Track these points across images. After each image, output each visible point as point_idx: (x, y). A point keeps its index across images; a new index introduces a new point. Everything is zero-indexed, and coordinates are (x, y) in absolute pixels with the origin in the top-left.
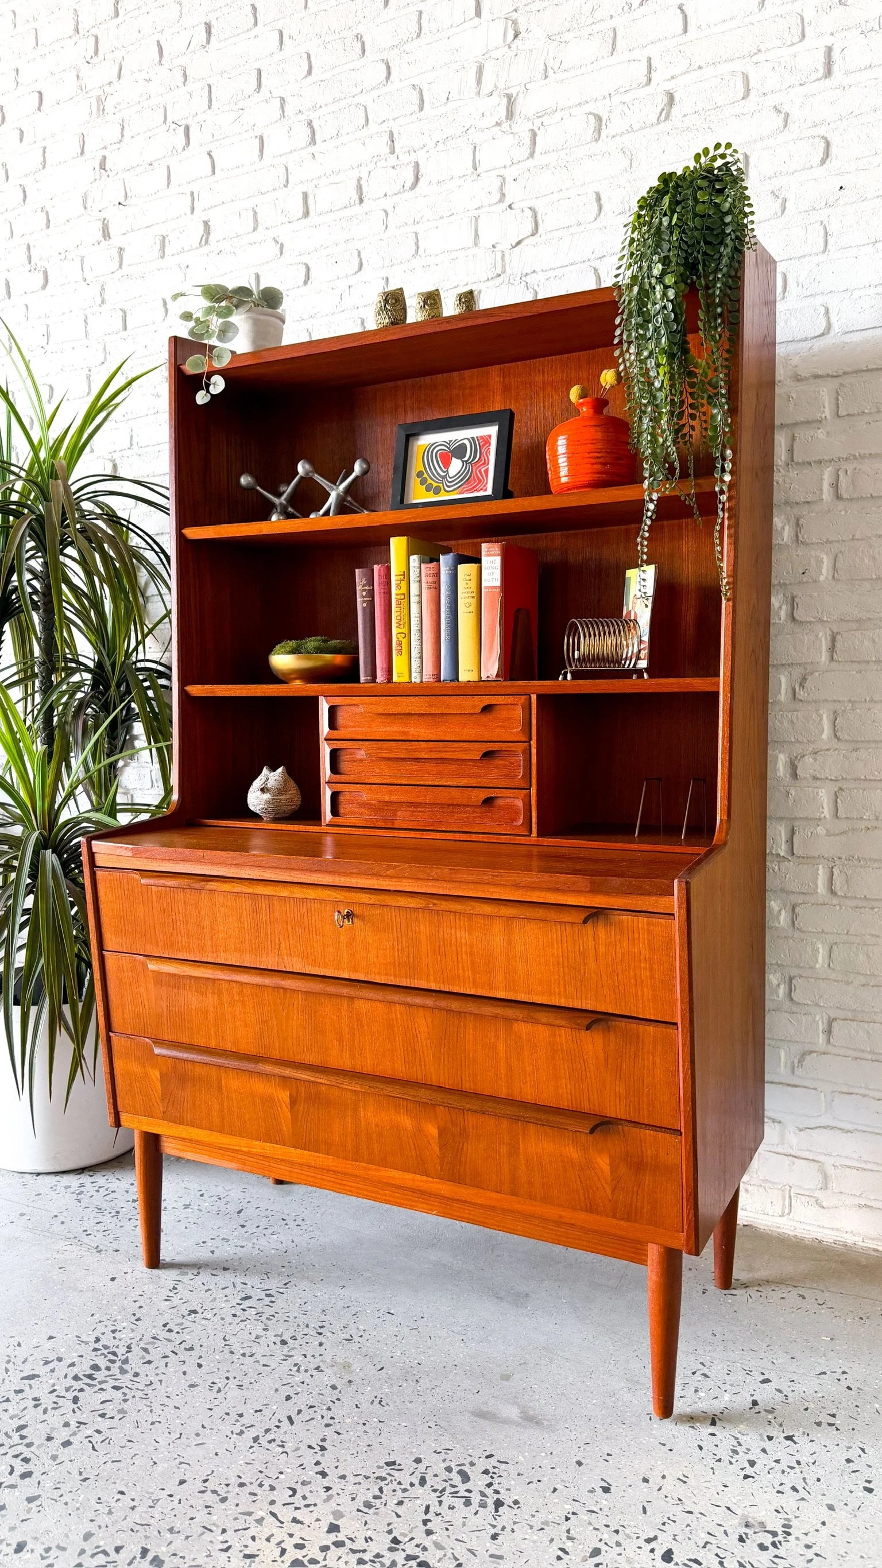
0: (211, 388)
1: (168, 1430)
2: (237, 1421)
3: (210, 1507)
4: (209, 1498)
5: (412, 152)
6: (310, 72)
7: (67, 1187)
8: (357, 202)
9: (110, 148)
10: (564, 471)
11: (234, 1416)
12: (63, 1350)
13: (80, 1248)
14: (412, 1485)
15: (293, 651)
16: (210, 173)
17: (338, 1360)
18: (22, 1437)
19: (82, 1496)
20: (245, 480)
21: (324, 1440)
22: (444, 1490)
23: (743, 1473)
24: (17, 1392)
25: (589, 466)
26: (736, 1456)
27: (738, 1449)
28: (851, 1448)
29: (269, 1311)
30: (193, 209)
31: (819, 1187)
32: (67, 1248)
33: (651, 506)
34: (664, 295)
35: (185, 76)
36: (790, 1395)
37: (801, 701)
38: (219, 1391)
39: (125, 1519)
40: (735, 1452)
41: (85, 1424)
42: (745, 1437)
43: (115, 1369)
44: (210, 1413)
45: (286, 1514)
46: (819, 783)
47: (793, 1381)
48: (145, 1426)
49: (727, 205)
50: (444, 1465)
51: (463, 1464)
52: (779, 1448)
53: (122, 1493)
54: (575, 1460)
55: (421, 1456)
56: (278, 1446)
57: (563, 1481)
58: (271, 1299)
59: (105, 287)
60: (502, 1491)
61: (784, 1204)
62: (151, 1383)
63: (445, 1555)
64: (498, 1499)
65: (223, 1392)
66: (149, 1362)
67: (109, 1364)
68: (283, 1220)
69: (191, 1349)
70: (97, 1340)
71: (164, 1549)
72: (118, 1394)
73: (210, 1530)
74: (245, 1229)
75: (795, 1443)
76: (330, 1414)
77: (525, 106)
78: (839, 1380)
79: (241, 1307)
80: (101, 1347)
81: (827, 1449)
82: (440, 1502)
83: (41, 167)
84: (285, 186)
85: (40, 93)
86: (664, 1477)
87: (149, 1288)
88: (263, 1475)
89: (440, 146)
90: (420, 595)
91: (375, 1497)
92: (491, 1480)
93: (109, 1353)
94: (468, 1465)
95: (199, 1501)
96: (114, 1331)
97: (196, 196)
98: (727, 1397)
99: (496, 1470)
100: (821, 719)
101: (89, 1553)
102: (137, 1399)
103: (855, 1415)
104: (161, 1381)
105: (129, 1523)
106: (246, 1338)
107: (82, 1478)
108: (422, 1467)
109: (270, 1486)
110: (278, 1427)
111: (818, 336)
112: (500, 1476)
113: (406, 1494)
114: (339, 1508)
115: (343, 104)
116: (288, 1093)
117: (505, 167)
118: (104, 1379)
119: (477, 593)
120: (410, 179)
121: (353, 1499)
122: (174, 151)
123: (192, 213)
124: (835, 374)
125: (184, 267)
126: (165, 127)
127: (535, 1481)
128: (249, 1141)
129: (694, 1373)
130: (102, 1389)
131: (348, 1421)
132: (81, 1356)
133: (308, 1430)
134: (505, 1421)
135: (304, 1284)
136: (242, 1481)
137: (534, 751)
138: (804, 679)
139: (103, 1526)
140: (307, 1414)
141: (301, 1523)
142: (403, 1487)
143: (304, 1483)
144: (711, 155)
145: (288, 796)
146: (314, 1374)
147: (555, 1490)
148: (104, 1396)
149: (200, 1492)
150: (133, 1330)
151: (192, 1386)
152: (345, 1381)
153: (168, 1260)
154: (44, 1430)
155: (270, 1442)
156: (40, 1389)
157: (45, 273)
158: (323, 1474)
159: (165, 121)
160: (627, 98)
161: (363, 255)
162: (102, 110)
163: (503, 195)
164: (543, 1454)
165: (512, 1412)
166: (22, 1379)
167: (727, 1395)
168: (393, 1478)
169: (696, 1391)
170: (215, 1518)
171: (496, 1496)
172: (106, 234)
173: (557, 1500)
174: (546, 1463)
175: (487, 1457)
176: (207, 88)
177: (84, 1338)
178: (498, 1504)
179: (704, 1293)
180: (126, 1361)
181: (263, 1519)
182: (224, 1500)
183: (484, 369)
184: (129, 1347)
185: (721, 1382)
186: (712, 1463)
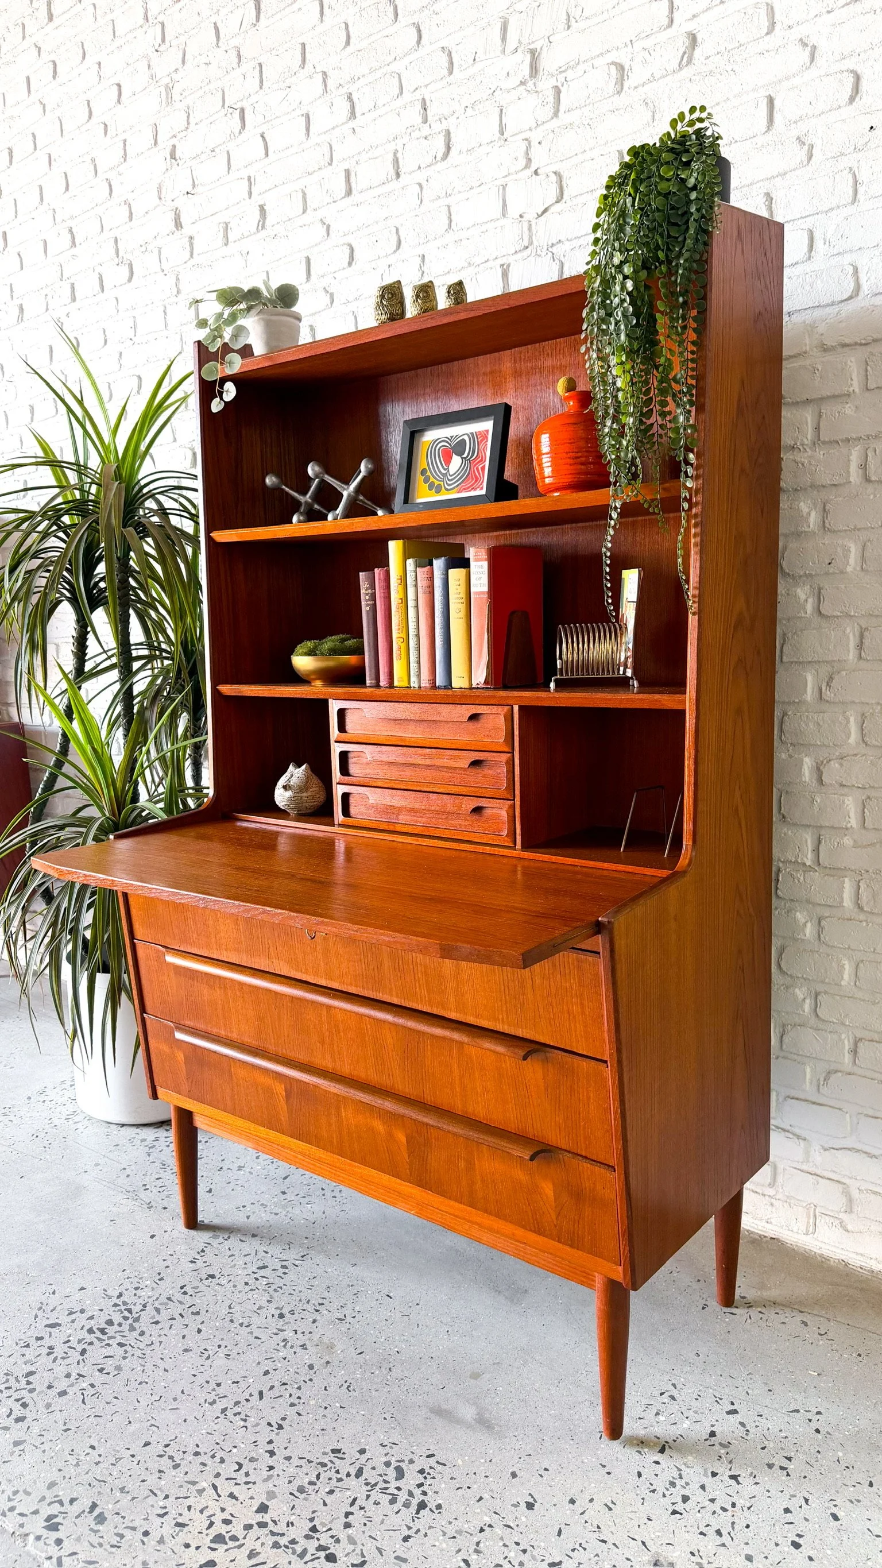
0: (224, 396)
1: (151, 1392)
2: (214, 1390)
3: (163, 1472)
4: (165, 1462)
5: (443, 120)
6: (348, 42)
7: (143, 1140)
8: (394, 177)
9: (179, 136)
10: (548, 471)
11: (212, 1385)
12: (88, 1302)
13: (134, 1202)
14: (348, 1475)
15: (311, 653)
16: (264, 156)
17: (325, 1340)
18: (29, 1383)
19: (60, 1446)
20: (270, 480)
21: (284, 1419)
22: (376, 1484)
23: (671, 1509)
24: (38, 1339)
25: (568, 467)
26: (672, 1489)
27: (678, 1482)
28: (795, 1496)
29: (279, 1282)
30: (250, 194)
31: (842, 1210)
32: (124, 1202)
33: (614, 515)
34: (623, 287)
35: (239, 57)
36: (752, 1430)
37: (827, 701)
38: (208, 1358)
39: (87, 1473)
40: (673, 1484)
41: (83, 1376)
42: (688, 1470)
43: (126, 1327)
44: (193, 1379)
45: (225, 1488)
46: (846, 790)
47: (761, 1416)
48: (133, 1384)
49: (692, 182)
50: (385, 1459)
51: (403, 1461)
52: (719, 1488)
53: (93, 1447)
54: (511, 1470)
55: (367, 1447)
56: (242, 1419)
57: (492, 1491)
58: (284, 1270)
59: (180, 277)
60: (430, 1493)
61: (808, 1222)
62: (152, 1343)
63: (354, 1551)
64: (423, 1501)
65: (211, 1360)
66: (157, 1323)
67: (122, 1320)
68: (323, 1189)
69: (198, 1313)
70: (120, 1295)
71: (110, 1506)
72: (120, 1351)
73: (155, 1495)
74: (285, 1196)
75: (738, 1483)
76: (299, 1393)
77: (548, 62)
78: (810, 1420)
79: (256, 1276)
80: (120, 1303)
81: (769, 1494)
82: (368, 1496)
83: (123, 160)
84: (330, 164)
85: (119, 86)
86: (591, 1500)
87: (181, 1248)
88: (218, 1447)
89: (469, 110)
90: (417, 600)
91: (311, 1483)
92: (423, 1480)
93: (125, 1310)
94: (407, 1462)
95: (154, 1465)
96: (136, 1289)
97: (252, 180)
98: (686, 1424)
99: (431, 1471)
100: (848, 722)
101: (48, 1501)
102: (135, 1358)
103: (812, 1462)
104: (161, 1342)
105: (89, 1478)
106: (249, 1307)
107: (65, 1428)
108: (363, 1458)
109: (221, 1458)
110: (247, 1400)
111: (846, 300)
112: (434, 1478)
113: (340, 1484)
114: (274, 1489)
115: (379, 74)
116: (283, 1086)
117: (530, 129)
118: (114, 1335)
119: (466, 598)
120: (442, 149)
121: (290, 1482)
122: (232, 135)
123: (250, 197)
124: (863, 342)
125: (244, 253)
126: (223, 112)
127: (465, 1487)
128: (256, 1126)
129: (662, 1394)
130: (108, 1345)
131: (312, 1402)
132: (101, 1310)
133: (273, 1408)
134: (459, 1421)
135: (319, 1258)
136: (198, 1450)
137: (517, 761)
138: (831, 678)
139: (68, 1476)
140: (276, 1392)
141: (236, 1499)
142: (339, 1476)
143: (252, 1460)
144: (687, 119)
145: (309, 794)
146: (297, 1351)
147: (481, 1499)
148: (109, 1351)
149: (158, 1456)
150: (153, 1289)
151: (186, 1350)
152: (324, 1361)
153: (206, 1221)
154: (48, 1377)
155: (235, 1415)
156: (57, 1339)
157: (131, 266)
158: (272, 1453)
159: (223, 106)
160: (648, 43)
161: (400, 233)
162: (170, 100)
163: (529, 160)
164: (482, 1461)
165: (468, 1413)
166: (46, 1326)
167: (687, 1422)
168: (333, 1466)
169: (657, 1414)
170: (163, 1483)
171: (422, 1497)
172: (178, 224)
173: (479, 1510)
174: (482, 1470)
175: (428, 1456)
176: (258, 68)
177: (109, 1293)
178: (422, 1506)
179: (703, 1308)
180: (137, 1320)
181: (204, 1490)
182: (176, 1466)
183: (496, 354)
184: (145, 1306)
185: (686, 1408)
186: (644, 1491)
